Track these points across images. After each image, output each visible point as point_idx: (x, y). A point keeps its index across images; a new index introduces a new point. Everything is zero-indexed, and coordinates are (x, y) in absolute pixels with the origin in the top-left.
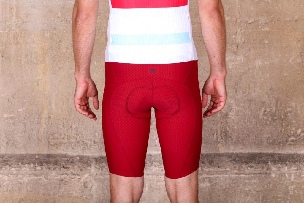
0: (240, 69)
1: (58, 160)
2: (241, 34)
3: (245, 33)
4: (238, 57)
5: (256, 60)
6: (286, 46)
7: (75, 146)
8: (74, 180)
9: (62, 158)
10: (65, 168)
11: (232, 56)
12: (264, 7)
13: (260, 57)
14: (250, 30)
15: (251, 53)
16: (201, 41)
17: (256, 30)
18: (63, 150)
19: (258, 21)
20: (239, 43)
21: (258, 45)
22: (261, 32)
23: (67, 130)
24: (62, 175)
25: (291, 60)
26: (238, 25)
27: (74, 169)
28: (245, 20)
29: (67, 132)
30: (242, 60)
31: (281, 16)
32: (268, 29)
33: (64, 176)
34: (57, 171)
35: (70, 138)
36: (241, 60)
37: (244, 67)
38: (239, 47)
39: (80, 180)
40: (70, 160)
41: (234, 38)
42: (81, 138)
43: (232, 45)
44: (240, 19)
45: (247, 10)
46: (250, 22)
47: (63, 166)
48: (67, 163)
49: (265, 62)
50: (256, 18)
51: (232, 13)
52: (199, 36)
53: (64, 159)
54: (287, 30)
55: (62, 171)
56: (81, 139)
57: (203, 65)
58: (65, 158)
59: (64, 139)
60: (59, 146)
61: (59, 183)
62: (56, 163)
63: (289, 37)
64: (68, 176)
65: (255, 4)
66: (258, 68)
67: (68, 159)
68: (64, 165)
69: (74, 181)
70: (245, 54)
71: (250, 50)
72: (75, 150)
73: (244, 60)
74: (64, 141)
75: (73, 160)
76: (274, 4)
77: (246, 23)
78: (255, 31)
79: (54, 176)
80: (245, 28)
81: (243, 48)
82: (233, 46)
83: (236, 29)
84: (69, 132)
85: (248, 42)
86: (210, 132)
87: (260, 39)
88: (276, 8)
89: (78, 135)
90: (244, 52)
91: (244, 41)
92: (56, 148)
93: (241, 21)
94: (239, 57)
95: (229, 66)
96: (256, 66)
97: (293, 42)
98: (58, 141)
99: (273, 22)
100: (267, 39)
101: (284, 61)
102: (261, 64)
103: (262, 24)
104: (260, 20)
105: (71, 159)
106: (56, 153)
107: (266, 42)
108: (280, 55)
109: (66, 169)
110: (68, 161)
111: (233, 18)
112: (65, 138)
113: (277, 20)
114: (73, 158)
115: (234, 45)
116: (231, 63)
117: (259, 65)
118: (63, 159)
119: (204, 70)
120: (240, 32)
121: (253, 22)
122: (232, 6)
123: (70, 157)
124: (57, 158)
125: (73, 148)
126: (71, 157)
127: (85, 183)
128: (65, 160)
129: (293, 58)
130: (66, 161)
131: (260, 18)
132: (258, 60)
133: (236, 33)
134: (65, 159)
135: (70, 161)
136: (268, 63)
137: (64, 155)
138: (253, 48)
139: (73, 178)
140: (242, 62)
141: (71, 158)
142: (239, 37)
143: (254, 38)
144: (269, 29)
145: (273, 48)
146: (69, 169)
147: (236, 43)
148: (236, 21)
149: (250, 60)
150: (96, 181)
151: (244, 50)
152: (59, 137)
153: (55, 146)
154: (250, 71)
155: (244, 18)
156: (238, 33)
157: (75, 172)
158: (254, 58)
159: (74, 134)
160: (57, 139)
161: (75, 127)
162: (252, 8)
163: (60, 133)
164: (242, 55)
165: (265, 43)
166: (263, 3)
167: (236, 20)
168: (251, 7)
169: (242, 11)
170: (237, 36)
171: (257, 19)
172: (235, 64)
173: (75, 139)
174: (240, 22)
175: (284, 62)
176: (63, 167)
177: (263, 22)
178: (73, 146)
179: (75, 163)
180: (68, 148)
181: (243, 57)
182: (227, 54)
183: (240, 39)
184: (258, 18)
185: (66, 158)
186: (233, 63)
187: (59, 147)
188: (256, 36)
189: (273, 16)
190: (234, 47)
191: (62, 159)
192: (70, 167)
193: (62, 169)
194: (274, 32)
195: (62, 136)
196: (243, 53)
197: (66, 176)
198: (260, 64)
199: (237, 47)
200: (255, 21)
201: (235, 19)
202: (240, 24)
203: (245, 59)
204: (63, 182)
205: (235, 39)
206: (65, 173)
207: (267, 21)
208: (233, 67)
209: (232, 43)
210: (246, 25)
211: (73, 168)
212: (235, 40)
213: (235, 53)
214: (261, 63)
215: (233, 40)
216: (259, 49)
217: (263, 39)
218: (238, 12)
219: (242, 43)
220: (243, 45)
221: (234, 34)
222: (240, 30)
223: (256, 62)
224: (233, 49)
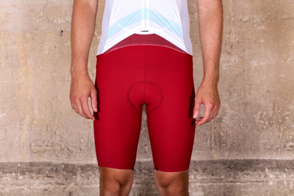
0: (234, 70)
1: (42, 169)
3: (240, 32)
4: (233, 57)
5: (251, 61)
6: (283, 46)
7: (60, 154)
8: (59, 190)
9: (46, 166)
10: (49, 177)
11: (226, 56)
12: (260, 4)
13: (256, 57)
14: (244, 29)
15: (247, 53)
17: (251, 29)
18: (47, 158)
19: (253, 19)
20: (234, 42)
21: (254, 45)
22: (256, 31)
23: (51, 137)
24: (46, 184)
25: (288, 61)
26: (232, 24)
27: (58, 178)
28: (239, 18)
29: (51, 139)
30: (237, 61)
31: (277, 14)
32: (264, 28)
33: (48, 186)
34: (40, 180)
35: (54, 145)
36: (235, 61)
37: (238, 68)
39: (65, 190)
40: (54, 168)
41: (228, 37)
42: (66, 145)
44: (233, 17)
45: (241, 8)
46: (244, 20)
47: (47, 175)
48: (51, 171)
49: (262, 63)
50: (251, 16)
51: (226, 11)
53: (48, 167)
54: (284, 28)
55: (45, 180)
56: (65, 146)
58: (49, 166)
59: (47, 146)
60: (42, 154)
61: (42, 193)
62: (39, 171)
63: (286, 36)
64: (52, 185)
65: (250, 1)
66: (253, 70)
67: (52, 168)
68: (47, 174)
69: (59, 191)
70: (240, 54)
71: (244, 50)
72: (60, 158)
73: (239, 61)
74: (48, 148)
75: (57, 168)
76: (270, 1)
77: (240, 21)
78: (250, 30)
79: (38, 186)
80: (239, 27)
81: (238, 48)
82: (226, 46)
83: (230, 28)
84: (53, 139)
85: (242, 42)
86: (203, 138)
87: (256, 38)
88: (273, 5)
89: (63, 142)
90: (239, 52)
91: (239, 40)
92: (40, 156)
93: (235, 19)
94: (234, 58)
95: (222, 68)
96: (251, 67)
97: (291, 42)
98: (41, 149)
99: (269, 21)
100: (263, 38)
101: (281, 61)
102: (257, 65)
104: (255, 18)
105: (55, 168)
106: (40, 162)
107: (262, 41)
108: (277, 56)
109: (49, 179)
110: (52, 169)
112: (49, 145)
113: (274, 18)
114: (58, 167)
115: (228, 45)
116: (224, 64)
117: (254, 66)
118: (47, 167)
119: (196, 72)
120: (234, 31)
121: (247, 20)
123: (55, 165)
124: (40, 166)
125: (57, 156)
126: (55, 166)
127: (70, 193)
128: (49, 169)
129: (291, 59)
130: (50, 169)
131: (255, 16)
132: (253, 60)
133: (230, 32)
134: (49, 168)
135: (54, 170)
136: (265, 63)
137: (48, 163)
138: (248, 48)
139: (57, 188)
140: (237, 63)
141: (56, 166)
142: (233, 36)
143: (250, 37)
144: (265, 27)
145: (269, 48)
146: (53, 178)
147: (230, 43)
148: (230, 19)
149: (245, 61)
150: (82, 191)
151: (239, 50)
152: (42, 144)
153: (38, 154)
154: (245, 73)
155: (239, 16)
156: (232, 32)
157: (60, 182)
158: (250, 59)
159: (58, 141)
160: (40, 146)
161: (59, 133)
162: (246, 5)
163: (43, 140)
164: (237, 55)
165: (261, 43)
167: (230, 18)
168: (245, 4)
169: (236, 9)
170: (231, 35)
171: (253, 18)
173: (60, 146)
174: (234, 20)
175: (282, 62)
176: (47, 176)
177: (258, 20)
178: (57, 154)
179: (59, 172)
180: (52, 156)
181: (237, 58)
182: (222, 55)
184: (253, 16)
185: (50, 167)
186: (228, 64)
187: (42, 155)
188: (251, 35)
189: (269, 14)
190: (228, 47)
191: (46, 167)
192: (54, 176)
193: (46, 178)
194: (270, 31)
195: (46, 143)
196: (237, 53)
197: (50, 185)
198: (255, 64)
199: (232, 47)
200: (250, 19)
201: (229, 17)
202: (234, 22)
203: (240, 60)
204: (47, 192)
205: (229, 38)
206: (49, 182)
207: (263, 20)
209: (226, 43)
210: (241, 24)
211: (57, 177)
212: (229, 40)
213: (229, 53)
214: (257, 64)
215: (227, 39)
216: (255, 49)
217: (258, 38)
218: (231, 10)
219: (236, 43)
220: (238, 45)
221: (228, 34)
222: (234, 29)
223: (252, 62)
224: (226, 49)
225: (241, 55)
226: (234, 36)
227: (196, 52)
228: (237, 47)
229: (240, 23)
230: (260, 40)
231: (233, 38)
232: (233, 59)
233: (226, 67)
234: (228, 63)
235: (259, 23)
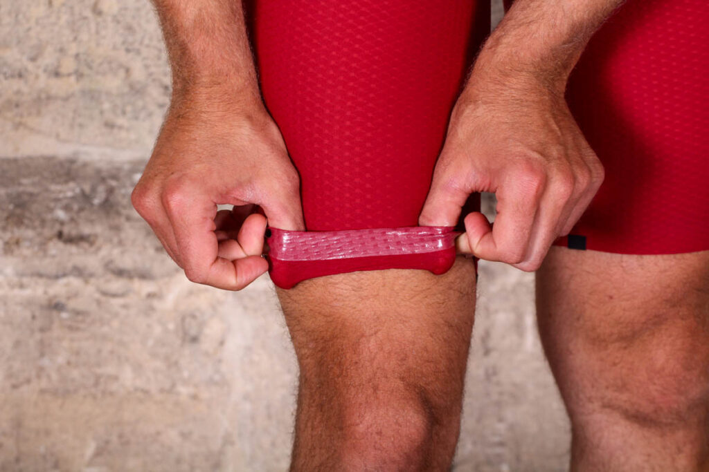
1: (31, 195)
7: (124, 113)
8: (125, 306)
9: (53, 181)
10: (70, 240)
18: (58, 136)
23: (74, 27)
24: (57, 277)
27: (120, 243)
29: (75, 39)
33: (67, 285)
34: (25, 258)
35: (90, 67)
39: (156, 303)
40: (94, 189)
42: (153, 69)
47: (57, 227)
48: (81, 210)
53: (64, 187)
55: (54, 256)
56: (151, 74)
58: (66, 182)
59: (57, 74)
60: (30, 114)
61: (38, 323)
62: (18, 211)
64: (86, 282)
67: (87, 188)
68: (62, 223)
69: (123, 312)
72: (123, 134)
74: (58, 87)
75: (111, 191)
79: (12, 286)
84: (84, 36)
89: (138, 52)
92: (17, 126)
98: (25, 89)
105: (101, 189)
106: (19, 155)
109: (73, 249)
110: (86, 198)
112: (63, 70)
114: (113, 183)
118: (58, 188)
123: (98, 171)
124: (24, 181)
125: (110, 125)
126: (101, 177)
127: (183, 319)
128: (70, 194)
130: (73, 198)
134: (70, 190)
135: (96, 201)
137: (61, 164)
139: (114, 295)
141: (103, 180)
146: (92, 244)
150: (245, 308)
152: (30, 66)
153: (9, 115)
157: (126, 262)
159: (115, 48)
160: (20, 76)
161: (115, 10)
163: (34, 42)
173: (122, 73)
176: (60, 235)
178: (109, 116)
179: (124, 212)
180: (81, 126)
185: (72, 185)
187: (32, 121)
191: (53, 187)
192: (96, 236)
193: (56, 247)
195: (48, 59)
197: (75, 282)
204: (64, 315)
206: (69, 265)
211: (116, 240)
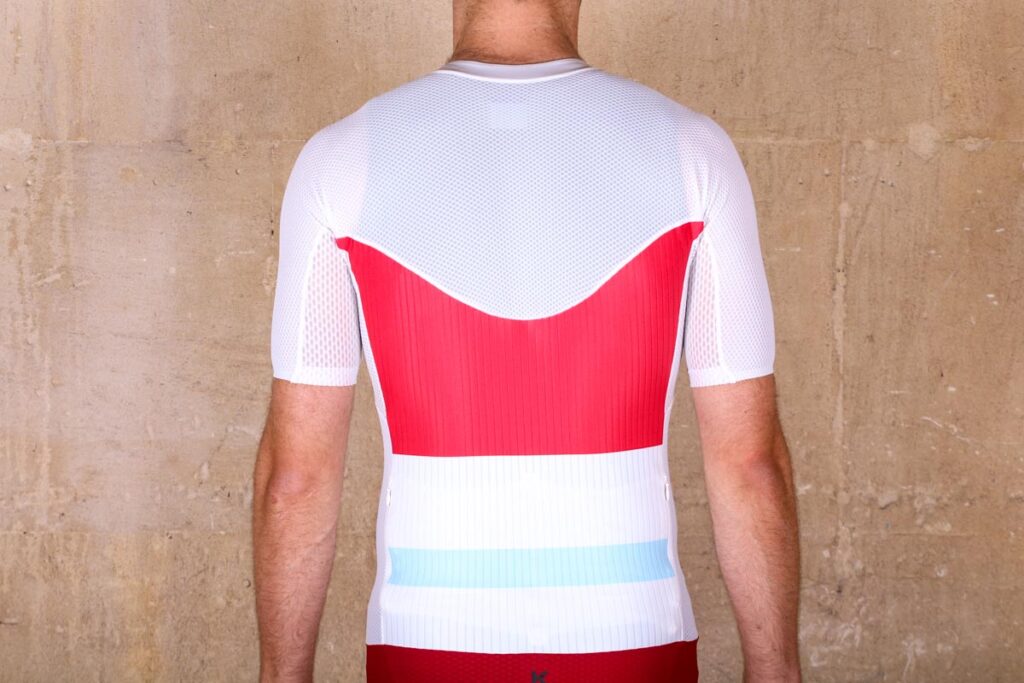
0: (848, 669)
2: (852, 544)
3: (868, 540)
4: (843, 626)
5: (904, 638)
6: (1012, 589)
11: (820, 622)
12: (933, 448)
13: (921, 627)
14: (883, 532)
15: (890, 612)
16: (708, 568)
17: (905, 532)
19: (911, 498)
20: (847, 576)
21: (914, 585)
22: (921, 538)
26: (841, 515)
28: (864, 494)
30: (857, 637)
31: (994, 481)
32: (947, 528)
36: (851, 637)
37: (862, 663)
38: (843, 594)
41: (828, 560)
43: (819, 583)
44: (847, 490)
45: (873, 460)
46: (882, 502)
49: (940, 647)
50: (905, 488)
51: (820, 470)
52: (701, 551)
54: (1015, 531)
57: (715, 655)
63: (1021, 557)
65: (901, 437)
66: (912, 669)
70: (866, 616)
71: (882, 602)
73: (863, 638)
76: (968, 440)
77: (870, 505)
78: (900, 534)
80: (865, 524)
81: (861, 595)
82: (823, 586)
83: (833, 529)
85: (876, 574)
87: (921, 561)
88: (977, 453)
90: (863, 610)
91: (864, 569)
93: (851, 499)
94: (846, 628)
95: (808, 660)
96: (905, 659)
99: (967, 504)
100: (944, 562)
101: (1005, 641)
102: (923, 652)
103: (927, 510)
104: (920, 494)
107: (943, 573)
108: (992, 622)
111: (823, 489)
113: (982, 497)
115: (828, 584)
116: (815, 649)
117: (915, 655)
119: (719, 673)
120: (849, 540)
121: (892, 503)
122: (819, 447)
131: (918, 489)
132: (911, 636)
133: (835, 542)
138: (896, 594)
140: (857, 644)
142: (843, 555)
143: (900, 560)
144: (953, 526)
145: (965, 596)
147: (834, 578)
148: (834, 498)
149: (884, 638)
151: (865, 602)
154: (885, 678)
155: (864, 487)
156: (840, 541)
158: (900, 632)
162: (890, 453)
164: (856, 619)
165: (938, 578)
166: (930, 434)
167: (835, 494)
168: (886, 449)
169: (854, 464)
170: (840, 552)
171: (910, 493)
172: (832, 652)
174: (847, 501)
175: (1007, 645)
177: (929, 501)
181: (859, 628)
182: (803, 617)
183: (849, 562)
184: (913, 490)
186: (826, 650)
188: (906, 551)
189: (964, 481)
190: (827, 590)
194: (968, 539)
196: (858, 612)
198: (919, 651)
199: (839, 591)
200: (900, 499)
201: (830, 492)
202: (848, 508)
203: (866, 634)
205: (831, 562)
207: (945, 500)
208: (825, 663)
209: (820, 576)
210: (871, 516)
212: (831, 566)
213: (831, 612)
214: (923, 648)
215: (824, 565)
216: (917, 597)
217: (930, 561)
218: (840, 467)
219: (854, 577)
220: (860, 584)
221: (827, 546)
222: (848, 531)
223: (906, 644)
224: (822, 597)
225: (871, 619)
226: (847, 556)
227: (721, 606)
228: (858, 591)
229: (869, 510)
230: (936, 569)
231: (845, 560)
232: (844, 631)
233: (822, 657)
234: (826, 646)
235: (931, 511)
